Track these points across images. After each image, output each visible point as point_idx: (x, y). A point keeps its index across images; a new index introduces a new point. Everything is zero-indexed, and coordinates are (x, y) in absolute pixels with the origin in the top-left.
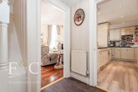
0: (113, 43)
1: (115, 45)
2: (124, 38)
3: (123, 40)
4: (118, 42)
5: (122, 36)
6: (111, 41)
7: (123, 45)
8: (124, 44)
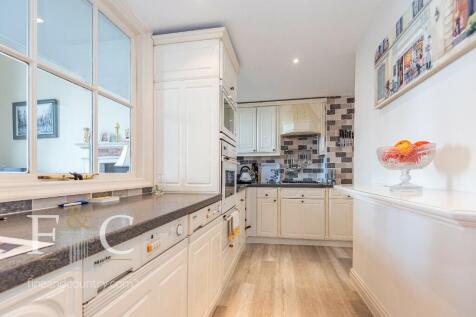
0: (250, 166)
1: (257, 176)
2: (290, 147)
3: (286, 153)
4: (268, 162)
5: (284, 137)
6: (240, 159)
7: (284, 176)
8: (290, 173)
